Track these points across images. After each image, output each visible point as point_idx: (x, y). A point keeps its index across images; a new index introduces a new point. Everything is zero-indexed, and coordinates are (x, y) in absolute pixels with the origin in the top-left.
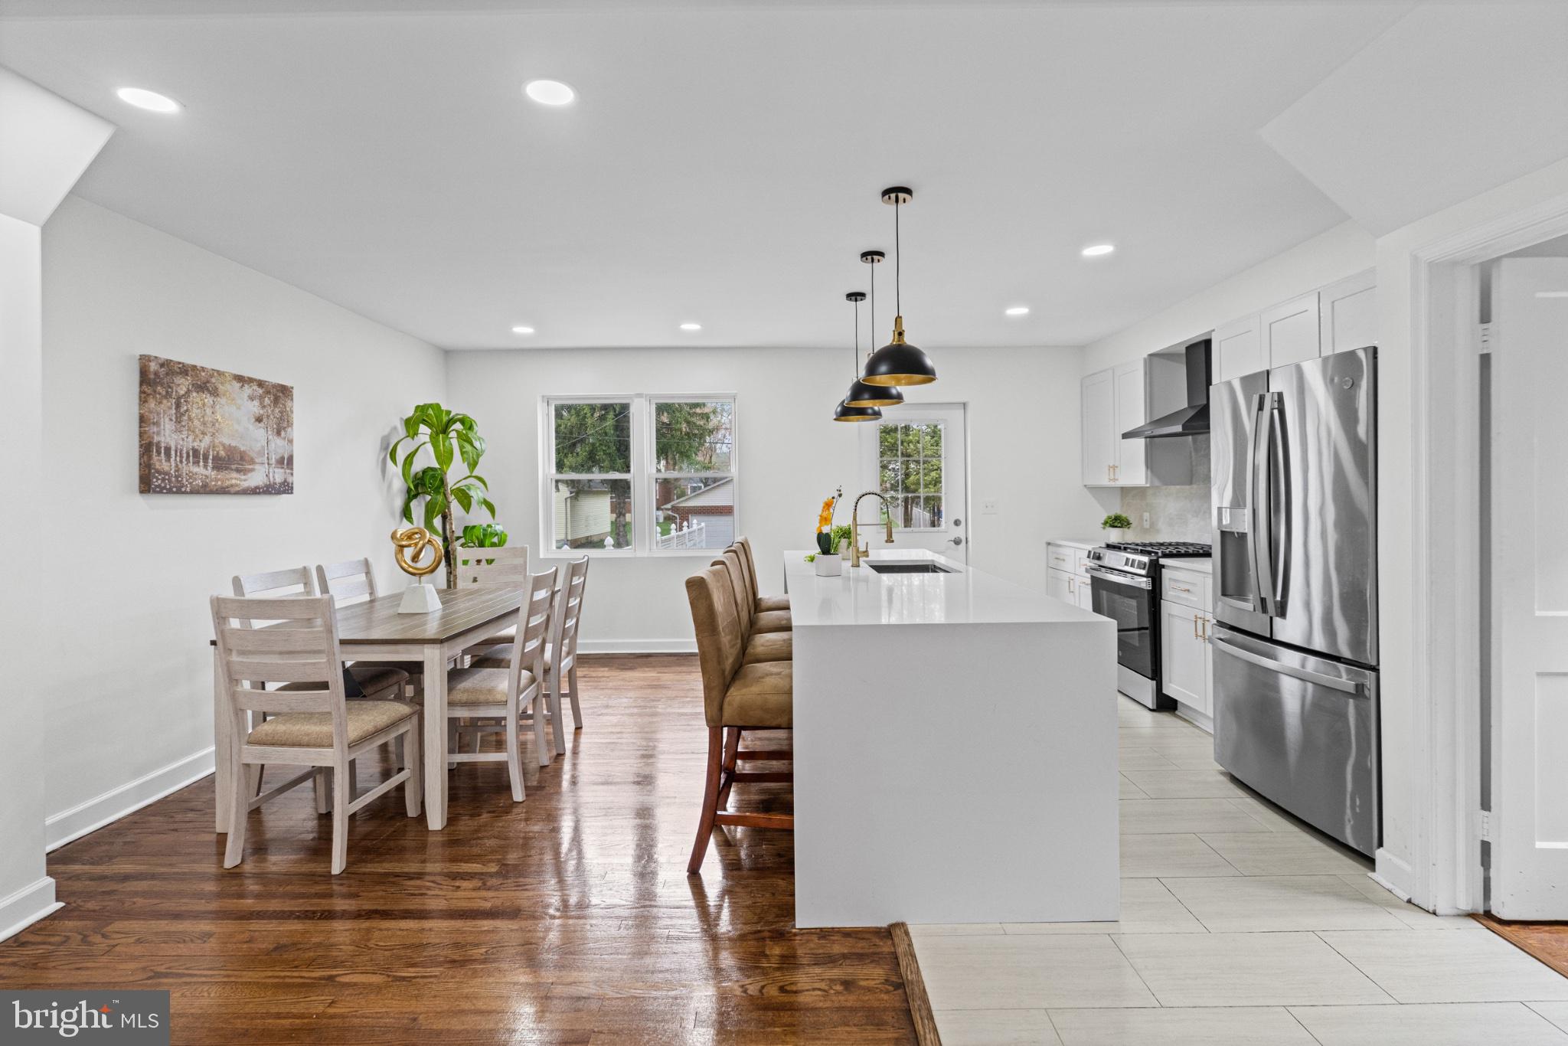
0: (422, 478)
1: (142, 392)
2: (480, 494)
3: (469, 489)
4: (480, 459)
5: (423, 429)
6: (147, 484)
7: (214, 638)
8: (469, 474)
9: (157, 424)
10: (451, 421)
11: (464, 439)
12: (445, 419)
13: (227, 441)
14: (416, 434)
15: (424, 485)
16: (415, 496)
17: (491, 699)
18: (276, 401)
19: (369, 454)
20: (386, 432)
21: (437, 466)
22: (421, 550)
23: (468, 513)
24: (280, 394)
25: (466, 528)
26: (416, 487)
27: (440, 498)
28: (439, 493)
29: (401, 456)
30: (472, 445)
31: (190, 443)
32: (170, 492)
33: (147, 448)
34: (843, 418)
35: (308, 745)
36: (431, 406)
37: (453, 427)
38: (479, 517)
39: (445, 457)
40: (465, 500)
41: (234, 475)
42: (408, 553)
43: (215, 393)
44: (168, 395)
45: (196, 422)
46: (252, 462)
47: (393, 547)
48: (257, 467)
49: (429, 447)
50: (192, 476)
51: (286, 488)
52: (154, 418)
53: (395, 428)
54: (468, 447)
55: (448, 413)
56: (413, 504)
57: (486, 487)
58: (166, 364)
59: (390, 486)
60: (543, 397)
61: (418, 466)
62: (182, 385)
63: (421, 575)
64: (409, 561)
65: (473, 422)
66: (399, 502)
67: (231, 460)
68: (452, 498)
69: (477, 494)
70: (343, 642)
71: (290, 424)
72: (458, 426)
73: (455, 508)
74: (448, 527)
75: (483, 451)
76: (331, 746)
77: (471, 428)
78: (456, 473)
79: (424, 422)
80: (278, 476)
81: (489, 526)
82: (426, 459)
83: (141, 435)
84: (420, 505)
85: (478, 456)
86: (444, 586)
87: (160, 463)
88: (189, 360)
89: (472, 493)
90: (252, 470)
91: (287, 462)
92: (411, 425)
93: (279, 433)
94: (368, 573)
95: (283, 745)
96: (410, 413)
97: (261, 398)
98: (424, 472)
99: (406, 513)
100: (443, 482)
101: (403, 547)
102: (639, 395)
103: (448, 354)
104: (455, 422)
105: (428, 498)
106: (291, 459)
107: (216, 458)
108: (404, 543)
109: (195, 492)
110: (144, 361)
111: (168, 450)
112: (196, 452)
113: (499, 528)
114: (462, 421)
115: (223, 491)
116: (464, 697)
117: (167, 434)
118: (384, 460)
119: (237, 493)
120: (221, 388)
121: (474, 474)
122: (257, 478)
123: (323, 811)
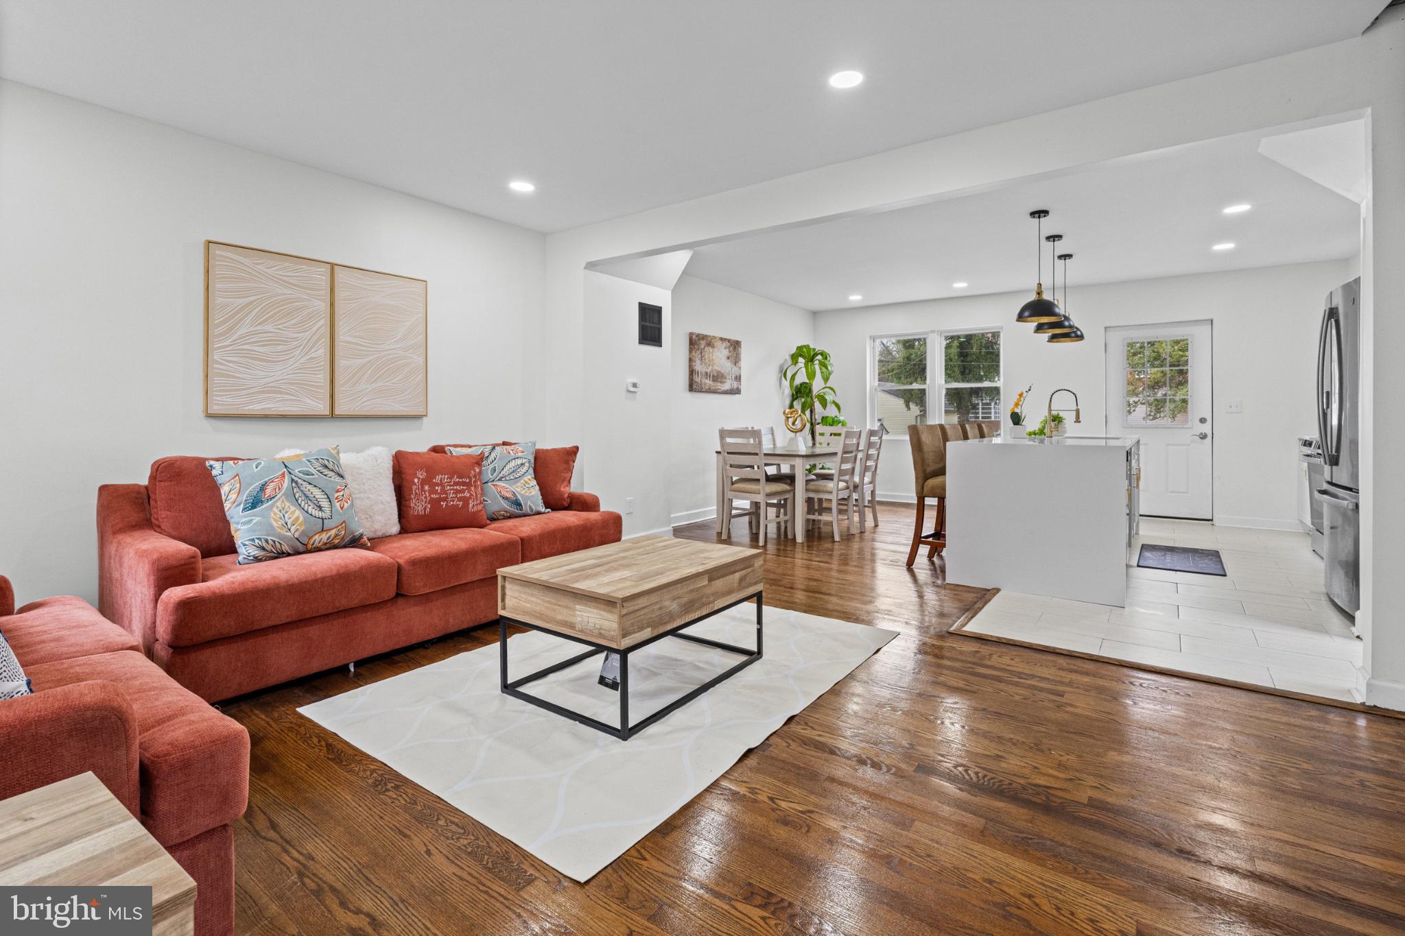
0: (800, 389)
1: (690, 348)
2: (831, 398)
3: (825, 394)
4: (831, 376)
5: (801, 360)
6: (692, 387)
7: (719, 450)
8: (825, 386)
9: (695, 362)
10: (816, 355)
11: (823, 365)
12: (812, 353)
13: (717, 368)
14: (797, 362)
15: (801, 392)
16: (796, 399)
17: (825, 489)
18: (735, 348)
19: (774, 374)
20: (782, 363)
21: (808, 381)
22: (796, 420)
23: (825, 409)
24: (735, 345)
25: (823, 418)
26: (797, 393)
27: (809, 399)
28: (809, 397)
29: (789, 375)
30: (827, 368)
31: (704, 370)
32: (699, 391)
33: (692, 372)
34: (1055, 340)
35: (751, 493)
36: (804, 346)
37: (816, 358)
38: (831, 412)
39: (811, 375)
40: (824, 403)
41: (719, 384)
42: (791, 420)
43: (713, 347)
44: (698, 349)
45: (707, 361)
46: (726, 378)
47: (784, 418)
48: (727, 380)
49: (804, 370)
50: (705, 384)
51: (737, 391)
52: (694, 358)
53: (786, 360)
54: (824, 369)
55: (814, 349)
56: (795, 403)
57: (834, 392)
58: (698, 335)
59: (783, 393)
60: (871, 337)
61: (798, 381)
62: (703, 343)
63: (796, 432)
64: (790, 424)
65: (828, 356)
66: (788, 402)
67: (718, 377)
68: (816, 400)
69: (829, 398)
70: (765, 454)
71: (740, 360)
72: (819, 357)
73: (817, 405)
74: (813, 417)
75: (833, 372)
76: (759, 494)
77: (826, 358)
78: (817, 385)
79: (801, 356)
80: (735, 385)
81: (836, 417)
82: (801, 378)
83: (690, 366)
84: (799, 404)
85: (830, 374)
86: (811, 445)
87: (697, 379)
88: (705, 333)
89: (827, 397)
90: (726, 382)
91: (738, 378)
92: (794, 358)
93: (735, 364)
94: (773, 434)
95: (743, 492)
96: (794, 351)
97: (729, 347)
98: (801, 384)
99: (791, 406)
100: (810, 391)
101: (788, 418)
102: (933, 332)
103: (815, 315)
104: (818, 355)
105: (803, 400)
106: (740, 376)
107: (713, 376)
108: (789, 416)
109: (706, 392)
110: (691, 334)
111: (698, 372)
112: (707, 373)
113: (842, 418)
114: (822, 354)
115: (715, 392)
116: (813, 488)
117: (698, 367)
118: (781, 377)
119: (720, 393)
120: (715, 344)
121: (828, 385)
122: (727, 386)
123: (754, 532)
